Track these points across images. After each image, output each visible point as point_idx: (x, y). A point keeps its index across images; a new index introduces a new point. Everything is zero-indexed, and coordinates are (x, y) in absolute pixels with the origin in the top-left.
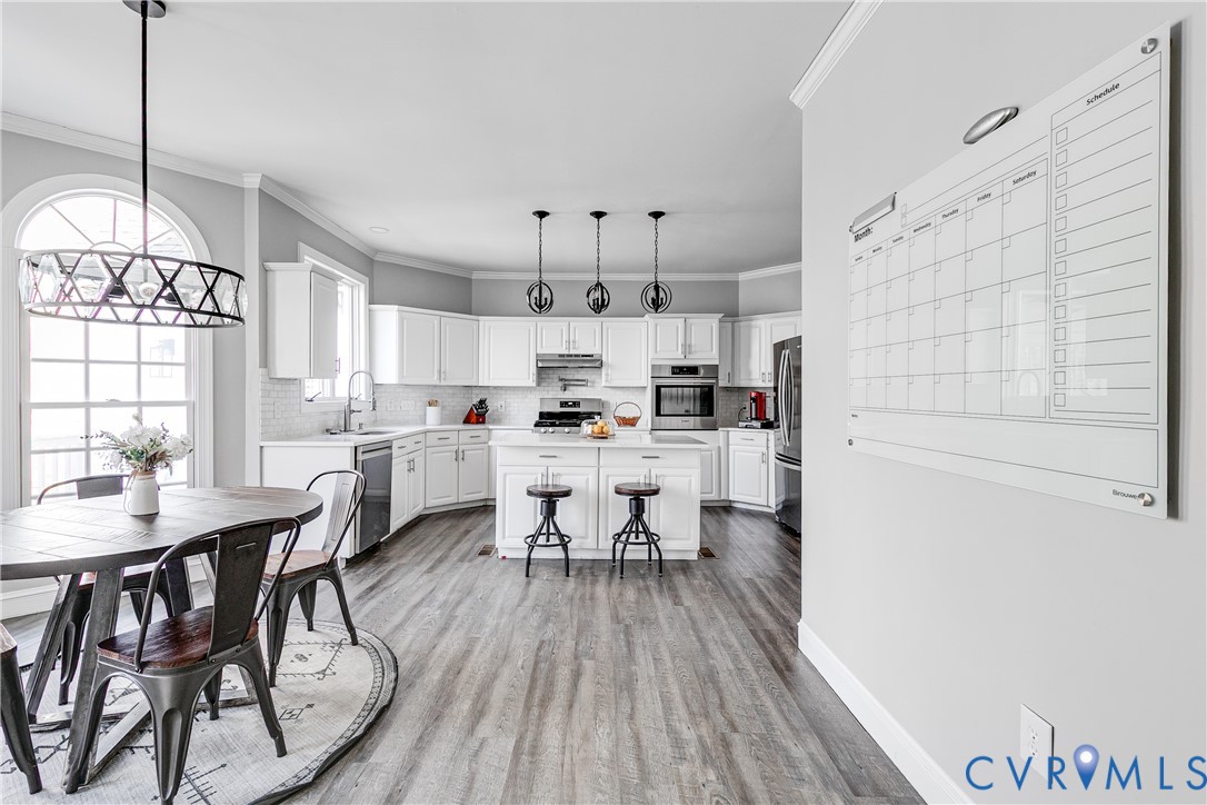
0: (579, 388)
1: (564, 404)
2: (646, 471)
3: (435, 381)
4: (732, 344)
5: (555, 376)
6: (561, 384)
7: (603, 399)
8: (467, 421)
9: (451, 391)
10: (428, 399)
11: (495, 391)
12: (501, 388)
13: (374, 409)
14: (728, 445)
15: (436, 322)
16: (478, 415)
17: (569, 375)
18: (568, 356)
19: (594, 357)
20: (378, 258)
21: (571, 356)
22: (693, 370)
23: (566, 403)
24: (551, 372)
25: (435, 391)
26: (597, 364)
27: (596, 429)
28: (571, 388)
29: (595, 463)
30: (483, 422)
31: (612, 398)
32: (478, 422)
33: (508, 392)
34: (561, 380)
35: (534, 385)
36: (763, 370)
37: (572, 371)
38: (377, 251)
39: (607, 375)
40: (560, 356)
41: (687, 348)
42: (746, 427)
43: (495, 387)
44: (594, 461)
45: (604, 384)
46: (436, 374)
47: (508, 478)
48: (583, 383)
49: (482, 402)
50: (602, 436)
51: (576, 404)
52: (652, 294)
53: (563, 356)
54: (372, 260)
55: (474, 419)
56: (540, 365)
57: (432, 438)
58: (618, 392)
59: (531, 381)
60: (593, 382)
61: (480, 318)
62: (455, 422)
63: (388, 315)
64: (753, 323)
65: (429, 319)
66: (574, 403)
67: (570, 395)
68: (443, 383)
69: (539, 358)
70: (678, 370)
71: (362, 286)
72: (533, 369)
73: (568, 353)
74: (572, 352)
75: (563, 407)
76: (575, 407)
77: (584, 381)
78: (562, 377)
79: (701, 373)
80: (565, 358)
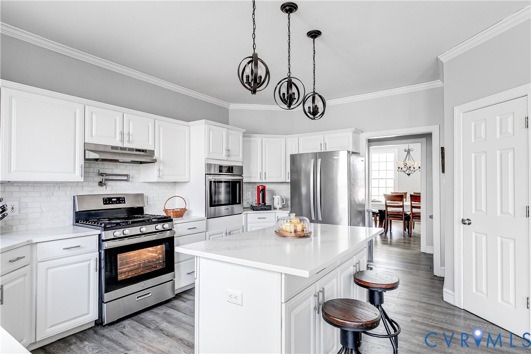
0: (119, 183)
1: (108, 201)
6: (100, 179)
7: (145, 193)
11: (2, 189)
14: (247, 223)
17: (109, 168)
18: (122, 149)
19: (148, 152)
21: (125, 149)
22: (230, 169)
23: (110, 199)
24: (95, 164)
26: (147, 160)
28: (109, 183)
33: (25, 190)
34: (101, 174)
35: (82, 180)
37: (123, 166)
39: (159, 170)
40: (113, 148)
41: (228, 152)
43: (4, 183)
48: (127, 178)
51: (120, 200)
53: (116, 148)
56: (88, 156)
59: (78, 176)
60: (133, 177)
66: (118, 199)
67: (114, 189)
69: (87, 147)
72: (80, 161)
73: (122, 146)
74: (126, 145)
75: (106, 204)
76: (120, 203)
77: (127, 175)
78: (101, 171)
79: (234, 172)
80: (119, 151)
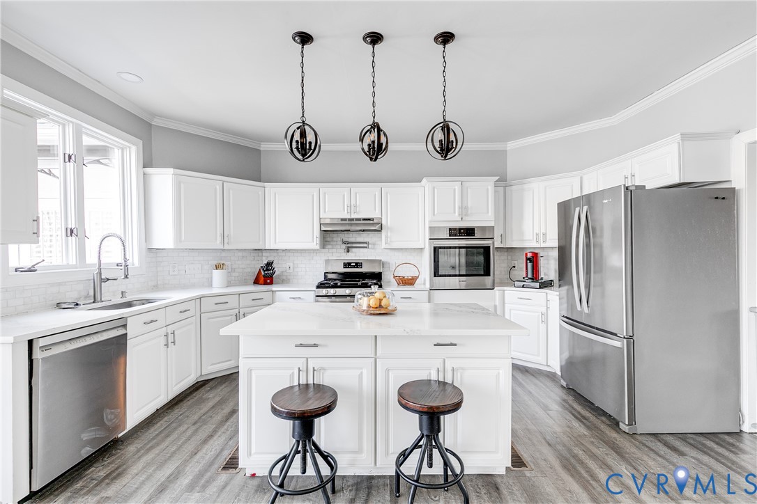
0: (362, 250)
1: (347, 265)
2: (439, 364)
3: (218, 245)
4: (505, 206)
5: (338, 238)
6: (344, 246)
7: (384, 259)
8: (256, 282)
9: (240, 254)
10: (216, 262)
11: (283, 254)
12: (289, 250)
13: (126, 277)
14: (504, 303)
15: (219, 188)
16: (265, 277)
17: (352, 238)
18: (350, 220)
19: (375, 221)
20: (156, 122)
21: (352, 220)
22: (469, 232)
23: (349, 264)
24: (335, 235)
25: (224, 254)
26: (377, 227)
27: (373, 303)
28: (354, 250)
29: (370, 352)
30: (271, 283)
31: (393, 259)
32: (266, 283)
33: (296, 254)
34: (345, 243)
35: (318, 247)
36: (536, 231)
37: (355, 234)
38: (154, 115)
39: (387, 237)
40: (342, 220)
41: (464, 210)
42: (523, 287)
43: (283, 250)
44: (369, 351)
45: (384, 246)
46: (219, 239)
47: (253, 373)
48: (365, 245)
49: (269, 264)
50: (381, 311)
51: (358, 265)
52: (439, 135)
53: (345, 220)
54: (150, 125)
55: (262, 280)
56: (323, 228)
57: (208, 304)
58: (397, 254)
59: (315, 245)
60: (374, 244)
61: (266, 184)
62: (245, 283)
63: (164, 179)
64: (526, 186)
65: (211, 184)
66: (357, 264)
67: (354, 256)
68: (226, 247)
69: (322, 222)
70: (454, 232)
71: (134, 149)
72: (317, 233)
73: (349, 217)
74: (353, 216)
75: (346, 267)
76: (358, 267)
77: (366, 243)
78: (345, 239)
79: (477, 235)
80: (347, 222)
